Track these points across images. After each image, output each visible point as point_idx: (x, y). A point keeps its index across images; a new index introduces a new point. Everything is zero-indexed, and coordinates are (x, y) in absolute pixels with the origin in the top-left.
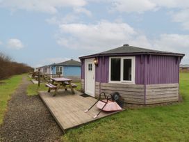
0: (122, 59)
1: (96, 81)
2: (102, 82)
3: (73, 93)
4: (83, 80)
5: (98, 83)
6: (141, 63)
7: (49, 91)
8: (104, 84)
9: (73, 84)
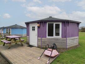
0: (54, 24)
1: (38, 37)
2: (42, 37)
3: (22, 45)
4: (28, 37)
5: (40, 38)
6: (65, 26)
7: (4, 45)
8: (43, 39)
9: (22, 40)
